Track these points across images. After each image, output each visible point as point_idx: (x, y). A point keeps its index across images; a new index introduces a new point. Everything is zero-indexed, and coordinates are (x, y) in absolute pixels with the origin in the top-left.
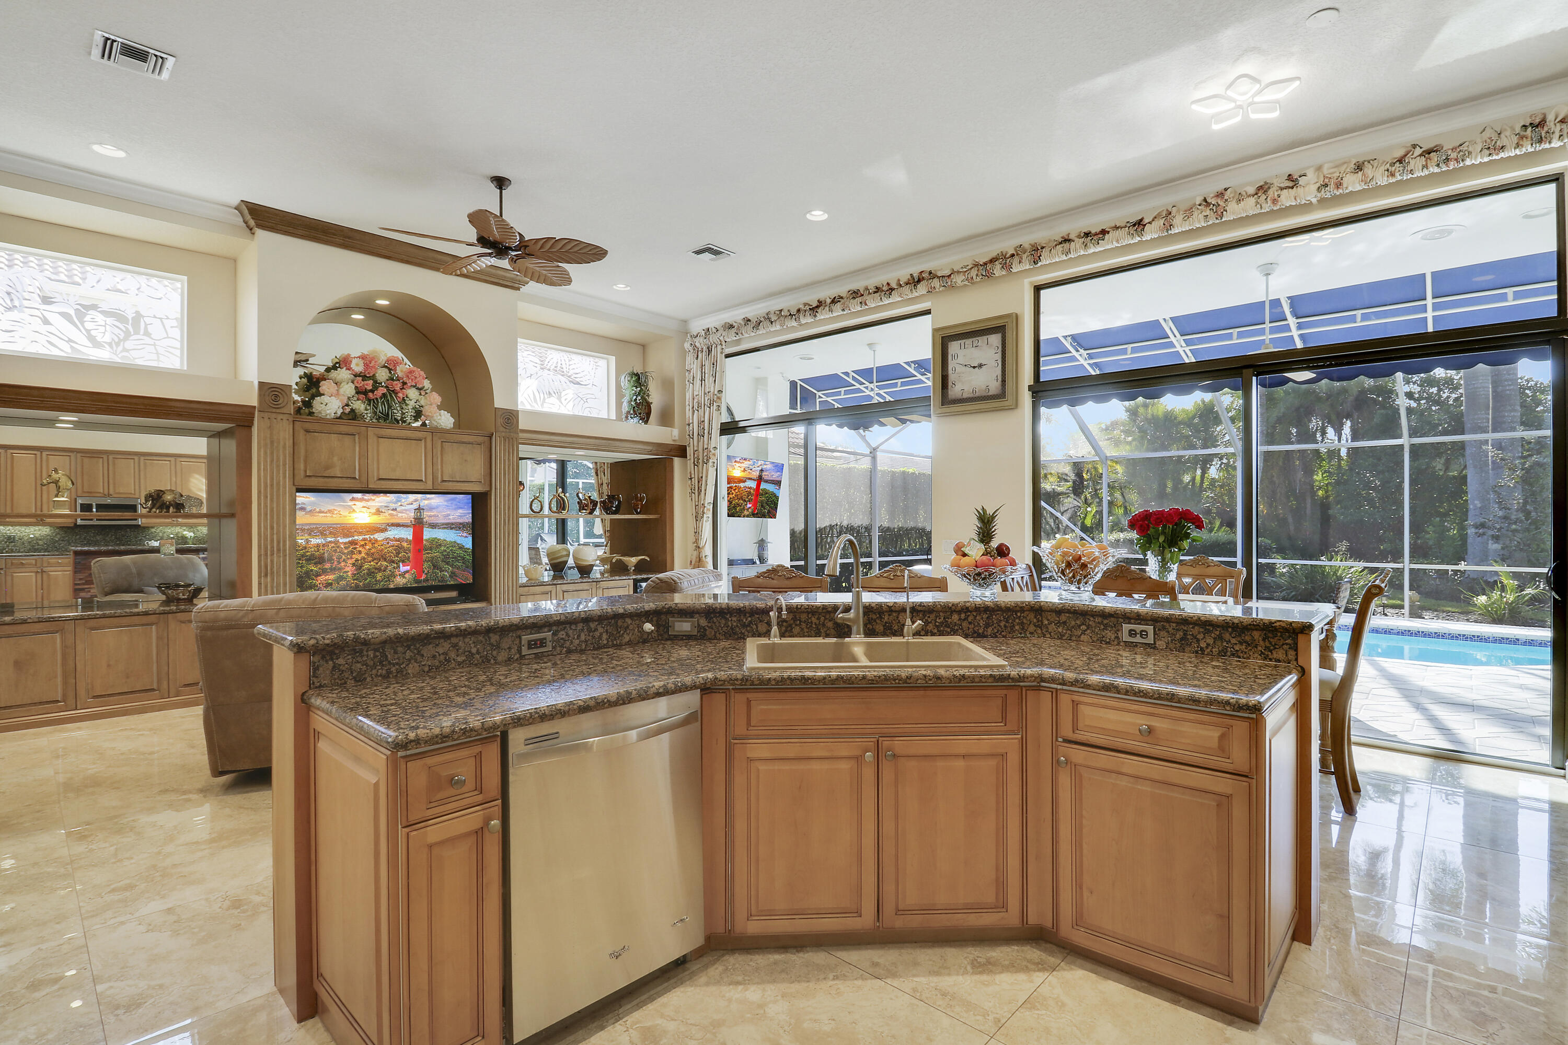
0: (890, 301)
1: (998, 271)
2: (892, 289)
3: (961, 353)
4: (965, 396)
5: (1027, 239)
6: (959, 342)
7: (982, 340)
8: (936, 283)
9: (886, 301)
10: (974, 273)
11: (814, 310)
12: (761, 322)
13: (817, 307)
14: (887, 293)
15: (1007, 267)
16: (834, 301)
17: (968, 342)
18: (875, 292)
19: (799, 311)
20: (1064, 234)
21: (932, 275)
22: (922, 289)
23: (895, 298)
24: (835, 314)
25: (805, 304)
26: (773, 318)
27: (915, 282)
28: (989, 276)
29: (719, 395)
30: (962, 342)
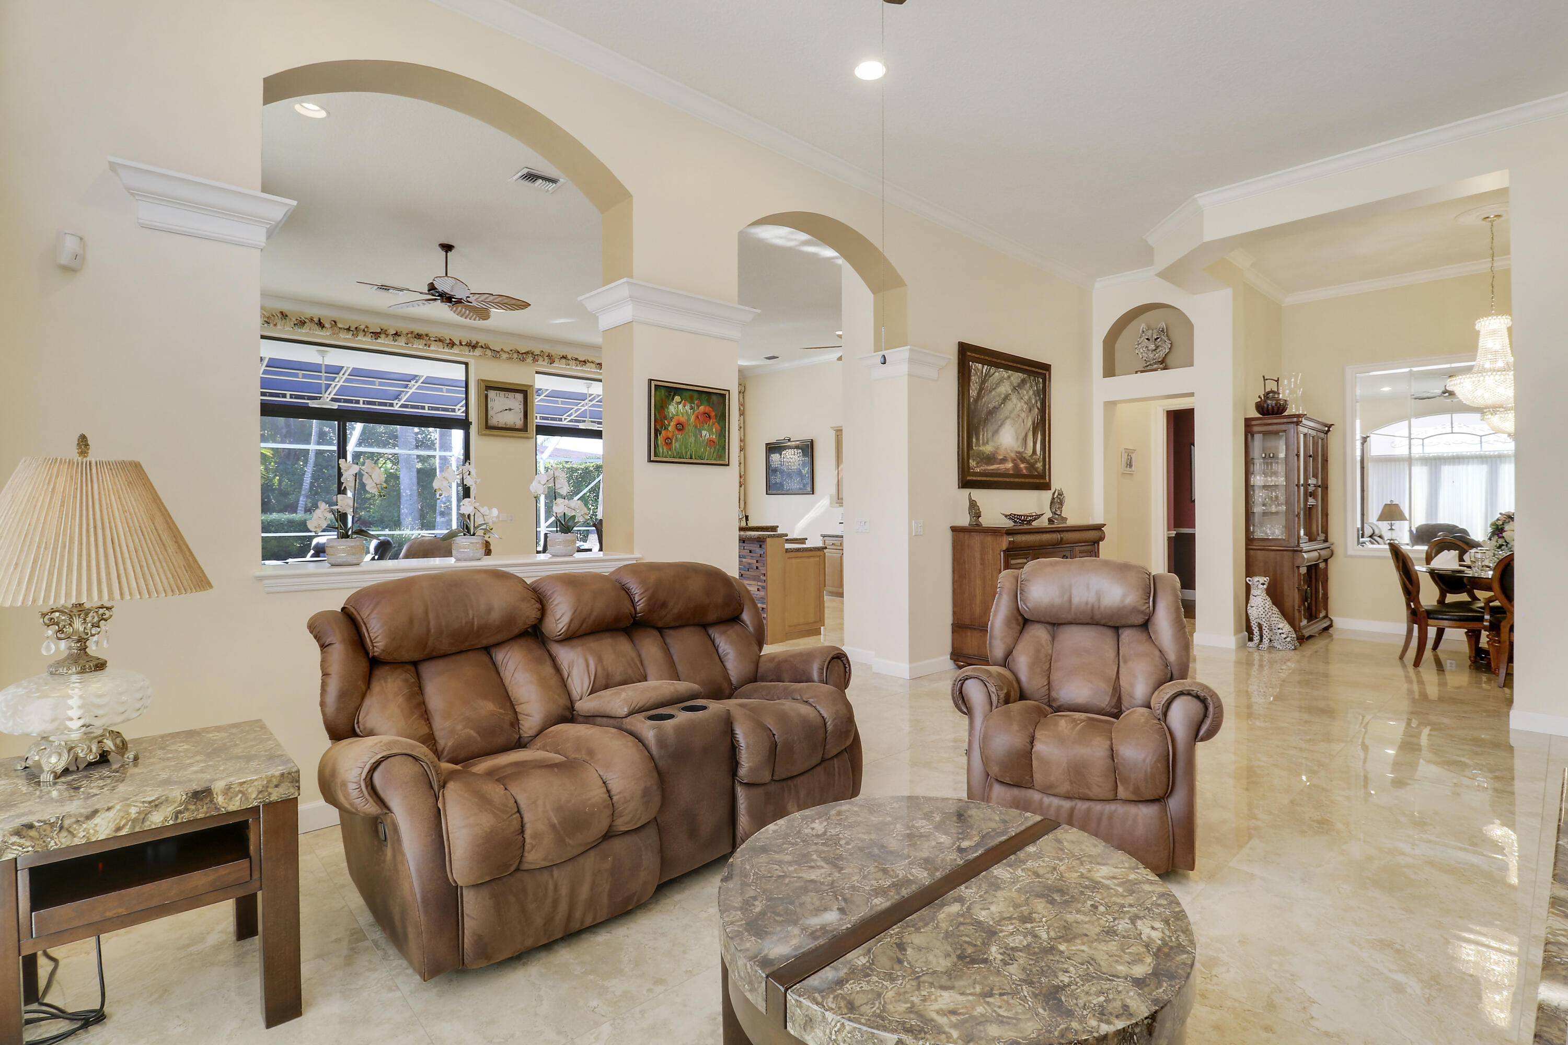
0: (451, 351)
1: (529, 359)
3: (497, 399)
4: (500, 426)
5: (547, 349)
7: (511, 395)
9: (447, 350)
10: (515, 356)
11: (376, 335)
12: (305, 322)
15: (535, 360)
17: (502, 393)
20: (565, 354)
22: (478, 352)
23: (456, 350)
27: (473, 346)
28: (523, 360)
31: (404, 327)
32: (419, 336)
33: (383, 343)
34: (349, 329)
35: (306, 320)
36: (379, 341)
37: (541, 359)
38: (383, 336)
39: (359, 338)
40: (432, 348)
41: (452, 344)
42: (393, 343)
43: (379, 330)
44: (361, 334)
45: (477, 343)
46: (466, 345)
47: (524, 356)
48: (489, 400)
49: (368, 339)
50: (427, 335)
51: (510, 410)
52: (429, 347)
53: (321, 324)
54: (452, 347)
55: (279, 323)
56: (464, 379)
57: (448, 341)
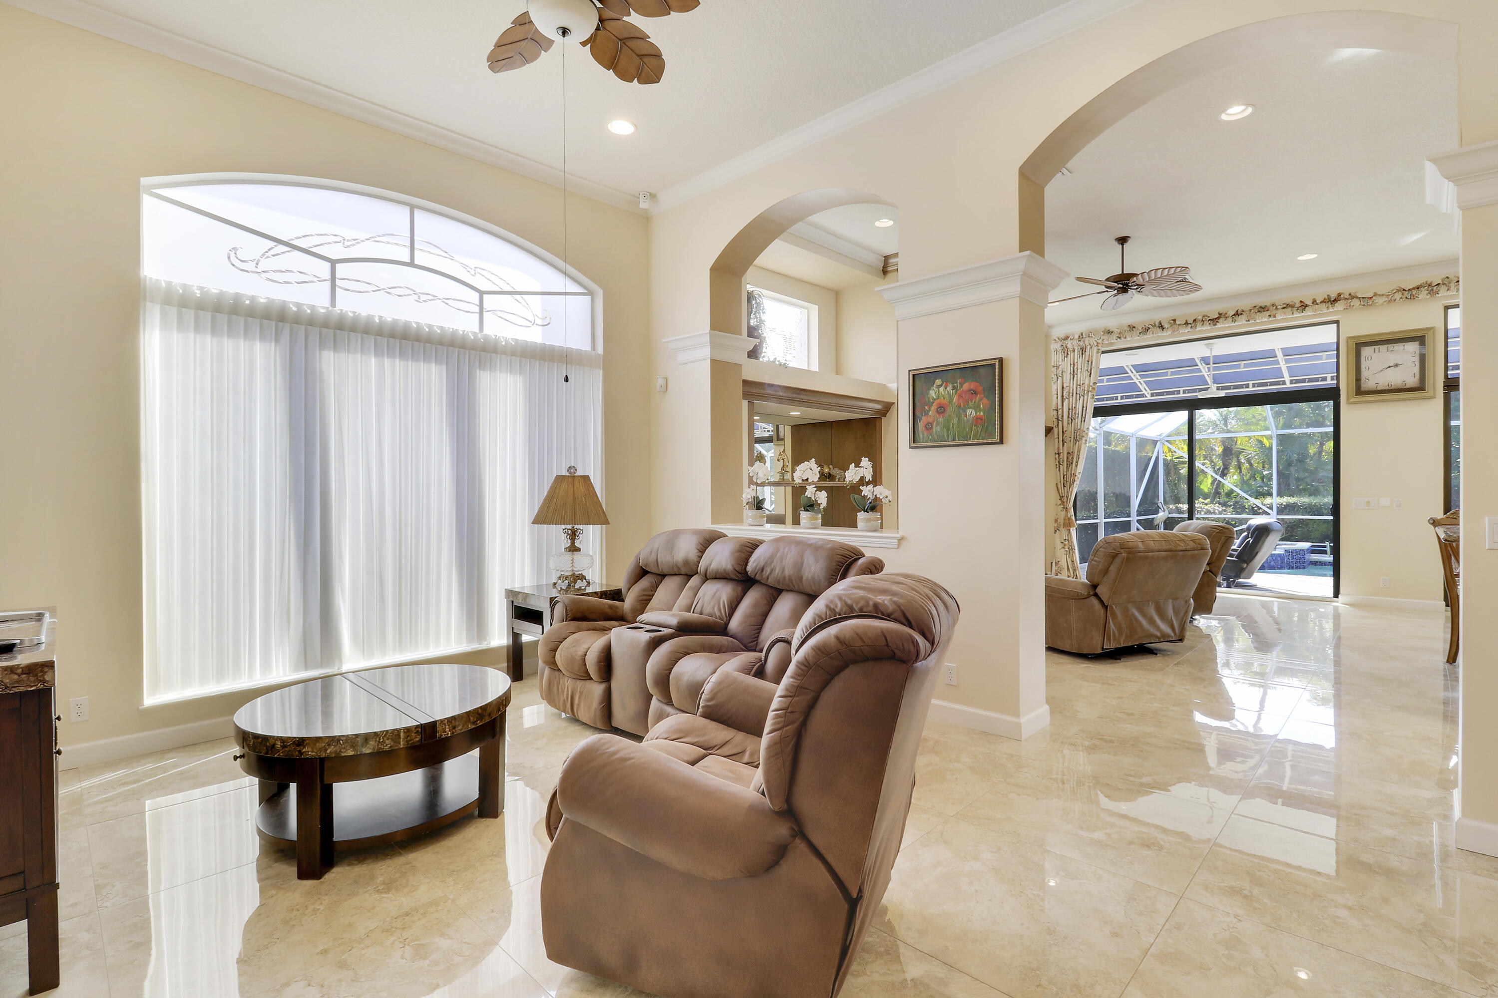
0: (1303, 314)
2: (1307, 306)
6: (1373, 347)
8: (1356, 302)
9: (1297, 315)
10: (1398, 296)
11: (1214, 321)
12: (1149, 328)
13: (1218, 318)
14: (1301, 309)
16: (1237, 314)
17: (1383, 348)
18: (1284, 308)
19: (1195, 320)
21: (1352, 297)
22: (1339, 306)
23: (1309, 312)
24: (1236, 324)
25: (1204, 316)
26: (1166, 326)
27: (1332, 301)
28: (1413, 297)
29: (1094, 386)
30: (1377, 347)
31: (1245, 304)
32: (1262, 309)
33: (1223, 327)
34: (1186, 323)
35: (1150, 326)
36: (1218, 325)
37: (1443, 289)
38: (1221, 320)
39: (1198, 329)
40: (1279, 317)
41: (1304, 306)
42: (1233, 324)
43: (1217, 316)
44: (1199, 324)
45: (1339, 295)
46: (1321, 302)
47: (1414, 292)
48: (1363, 359)
49: (1207, 327)
50: (1273, 305)
51: (1396, 365)
52: (1275, 316)
53: (1162, 327)
54: (1304, 309)
55: (1128, 335)
56: (1335, 340)
57: (1298, 305)
